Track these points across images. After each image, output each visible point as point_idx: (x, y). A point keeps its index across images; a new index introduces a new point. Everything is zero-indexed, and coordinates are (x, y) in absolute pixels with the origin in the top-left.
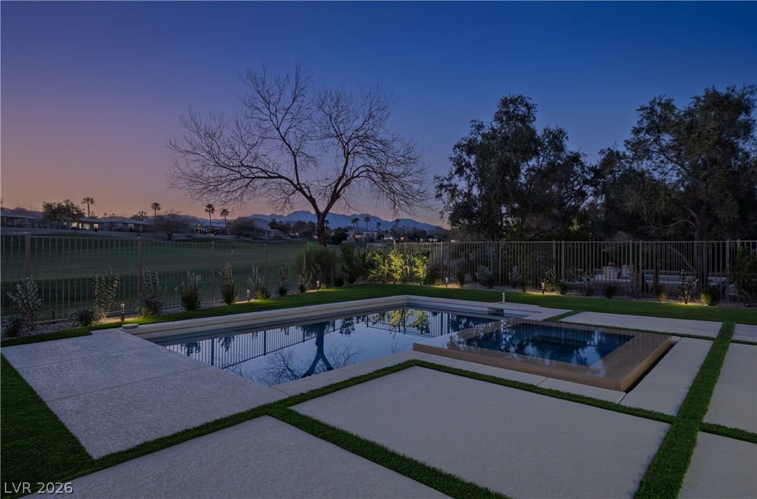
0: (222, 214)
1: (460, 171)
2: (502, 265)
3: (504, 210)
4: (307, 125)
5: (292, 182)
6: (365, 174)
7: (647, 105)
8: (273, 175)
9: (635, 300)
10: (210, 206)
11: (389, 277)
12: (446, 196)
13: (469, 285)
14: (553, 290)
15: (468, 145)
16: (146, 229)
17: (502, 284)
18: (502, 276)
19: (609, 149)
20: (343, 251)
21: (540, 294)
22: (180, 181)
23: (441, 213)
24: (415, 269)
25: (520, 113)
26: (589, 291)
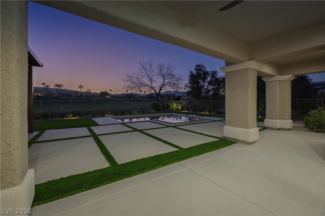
0: (144, 93)
5: (150, 86)
8: (146, 85)
10: (141, 91)
11: (173, 109)
14: (207, 112)
16: (124, 97)
21: (204, 113)
24: (178, 107)
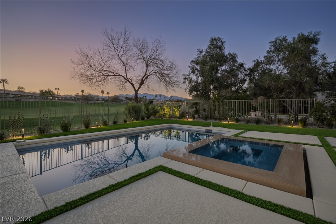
0: (107, 94)
1: (193, 72)
2: (211, 111)
3: (212, 87)
4: (130, 53)
5: (124, 77)
6: (154, 74)
7: (274, 40)
8: (116, 74)
9: (268, 125)
11: (164, 116)
12: (187, 82)
13: (197, 119)
14: (232, 121)
15: (197, 61)
16: (79, 100)
17: (210, 118)
18: (211, 115)
19: (257, 60)
20: (145, 105)
21: (227, 123)
22: (76, 76)
23: (185, 89)
24: (174, 113)
25: (219, 45)
26: (248, 122)
